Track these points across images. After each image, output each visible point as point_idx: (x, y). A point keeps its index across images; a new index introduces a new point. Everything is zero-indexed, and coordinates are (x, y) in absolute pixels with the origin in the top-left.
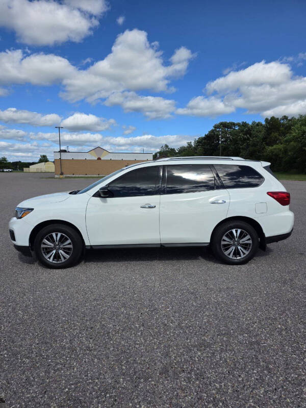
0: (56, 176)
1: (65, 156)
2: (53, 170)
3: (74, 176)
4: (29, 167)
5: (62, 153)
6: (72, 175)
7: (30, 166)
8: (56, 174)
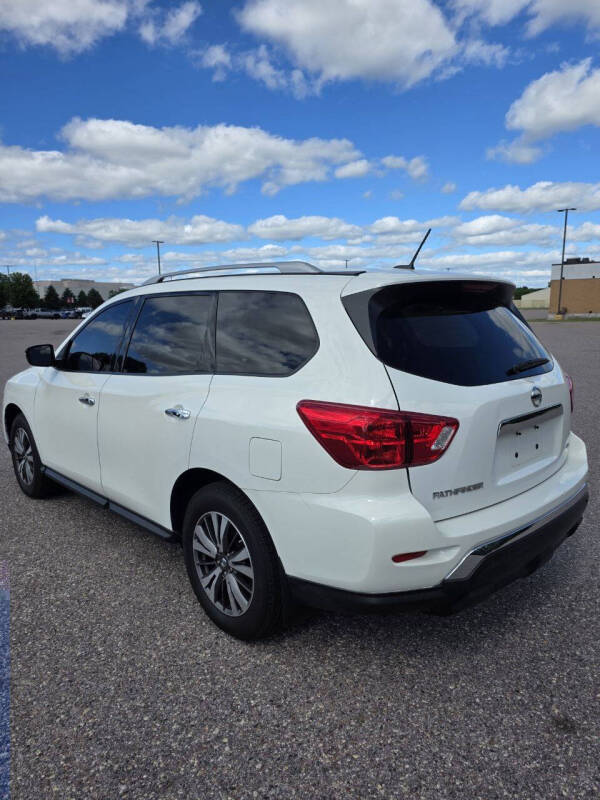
0: (551, 317)
1: (573, 273)
2: (547, 304)
3: (592, 315)
4: (520, 299)
5: (565, 266)
6: (587, 315)
7: (523, 297)
8: (550, 312)
